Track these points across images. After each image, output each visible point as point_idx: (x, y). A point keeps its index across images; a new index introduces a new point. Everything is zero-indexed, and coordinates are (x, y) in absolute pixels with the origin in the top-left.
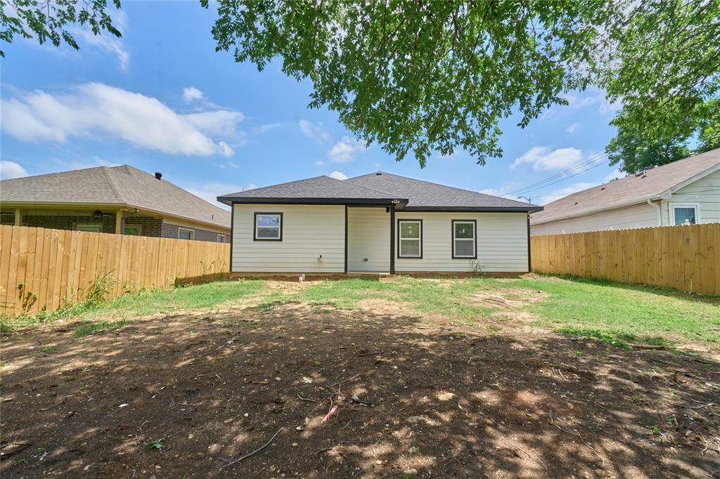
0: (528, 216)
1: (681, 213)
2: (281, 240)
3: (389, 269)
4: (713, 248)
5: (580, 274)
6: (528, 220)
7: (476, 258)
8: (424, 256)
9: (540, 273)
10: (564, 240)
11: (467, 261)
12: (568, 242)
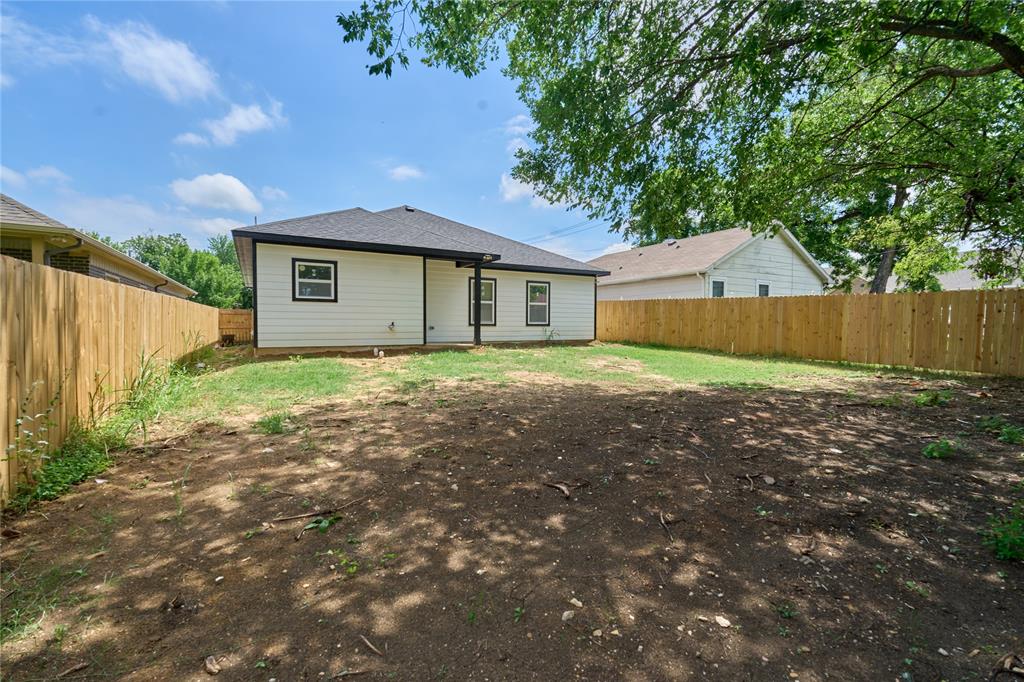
0: (596, 280)
1: (719, 287)
2: (335, 300)
3: (472, 339)
4: (749, 317)
5: (639, 340)
6: (596, 284)
7: (549, 325)
8: (498, 323)
9: (606, 341)
10: (623, 307)
11: (540, 328)
12: (627, 309)
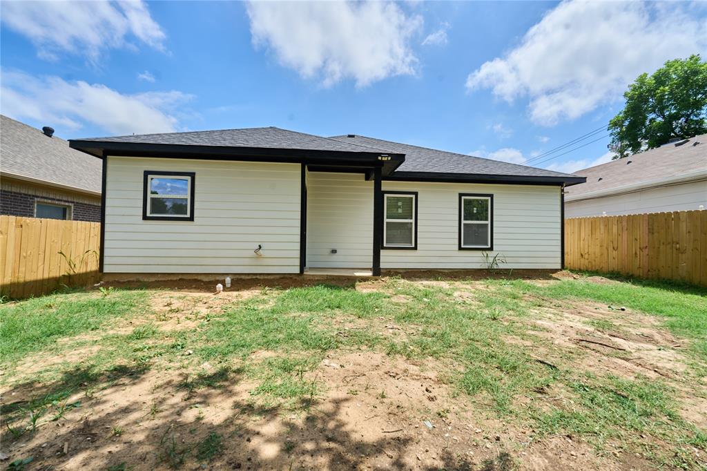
0: (563, 190)
3: (371, 265)
5: (637, 273)
6: (562, 197)
7: (491, 249)
8: (418, 246)
11: (479, 253)
12: (615, 227)
